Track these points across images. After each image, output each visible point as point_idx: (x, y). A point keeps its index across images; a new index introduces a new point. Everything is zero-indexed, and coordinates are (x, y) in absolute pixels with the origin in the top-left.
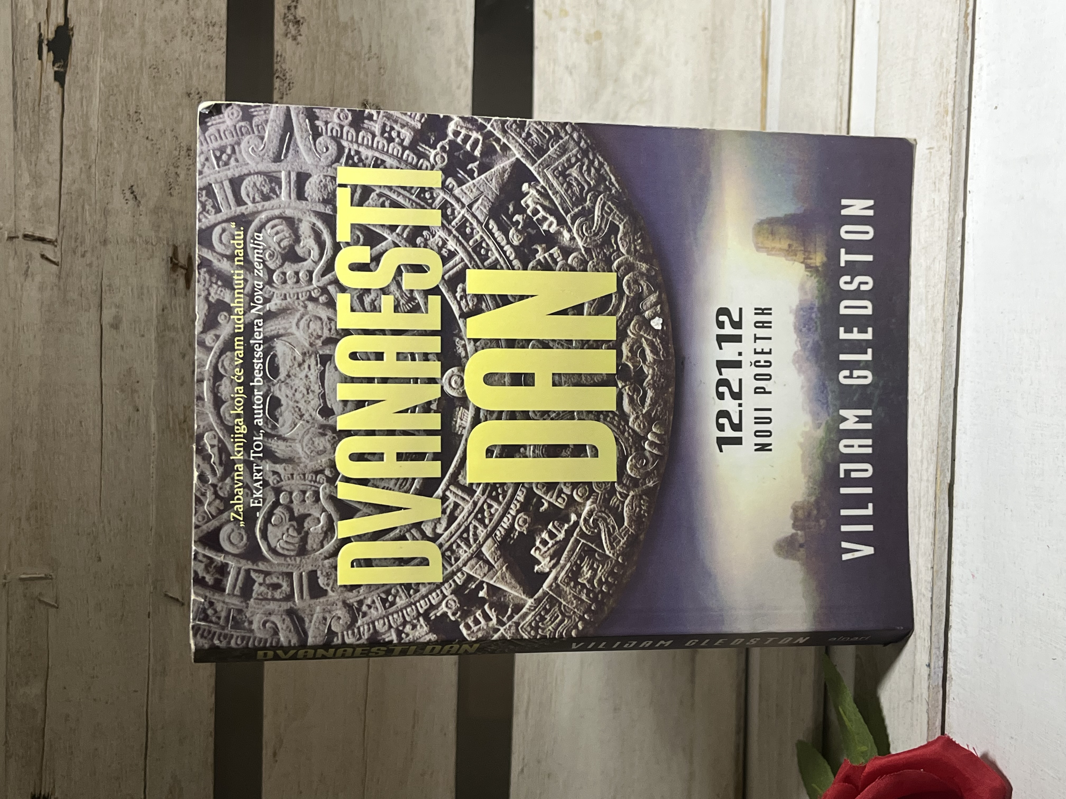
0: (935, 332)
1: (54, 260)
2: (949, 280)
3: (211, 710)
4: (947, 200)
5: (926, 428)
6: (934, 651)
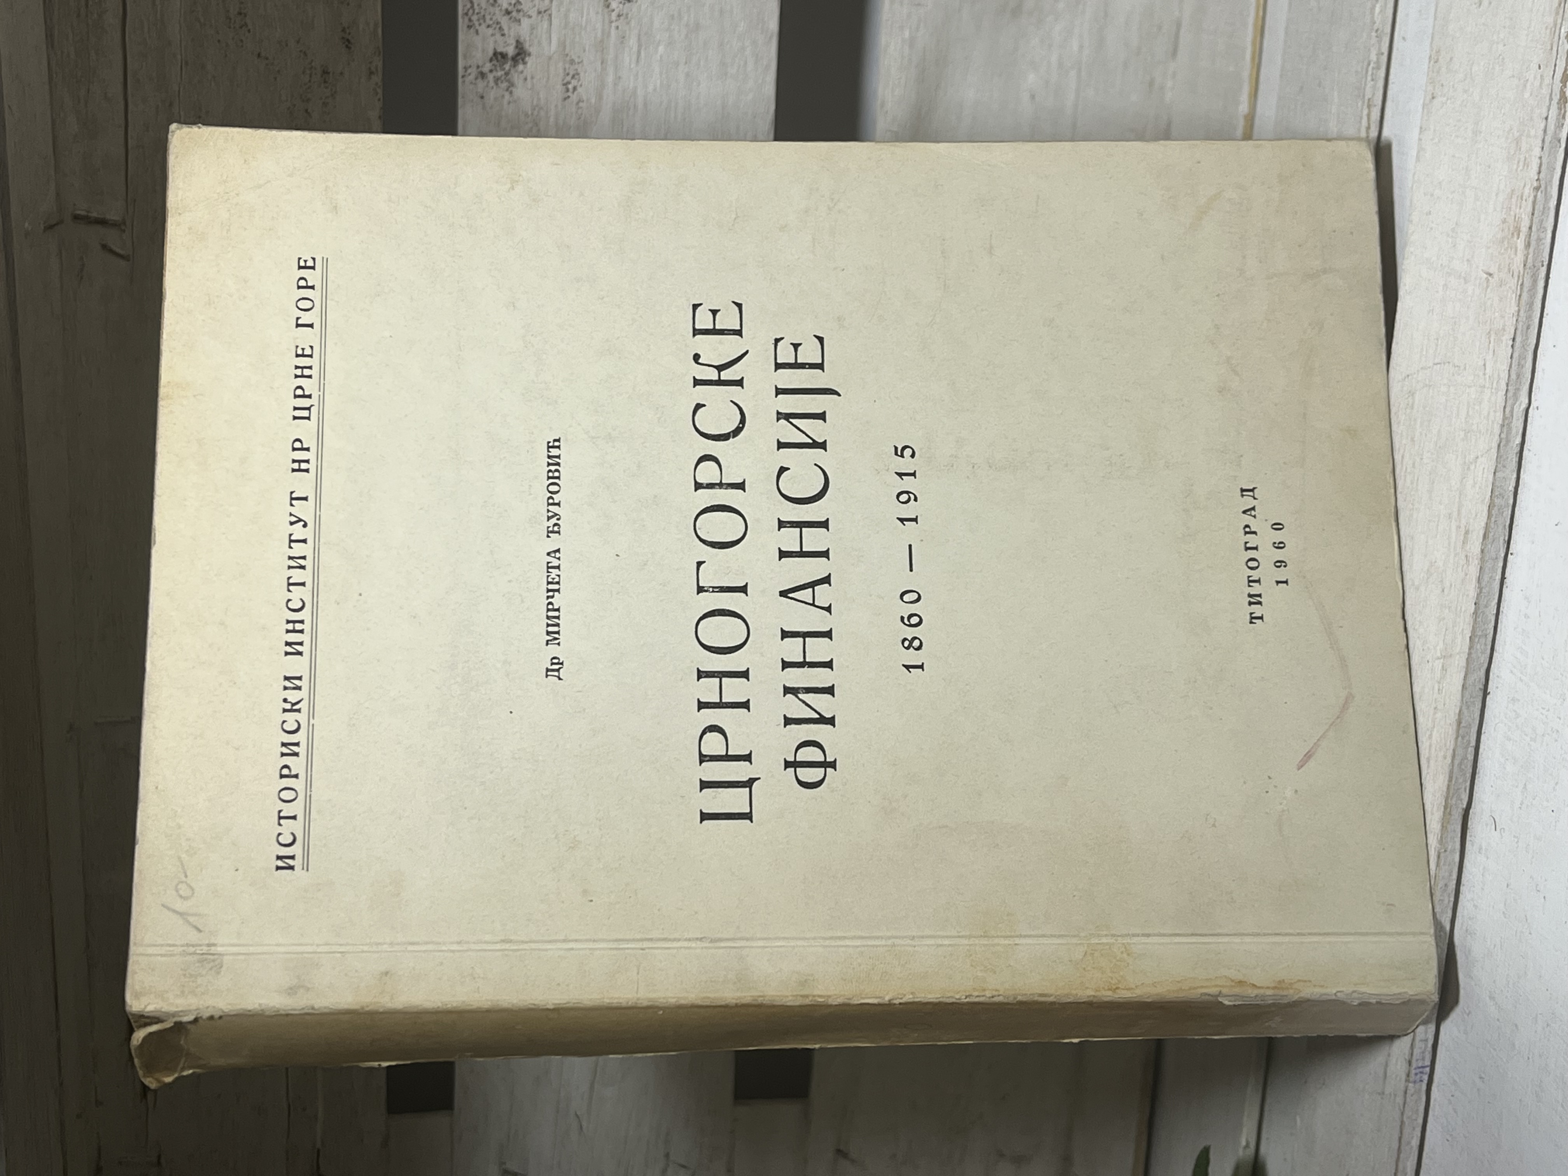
1: (122, 252)
4: (1505, 375)
5: (1439, 715)
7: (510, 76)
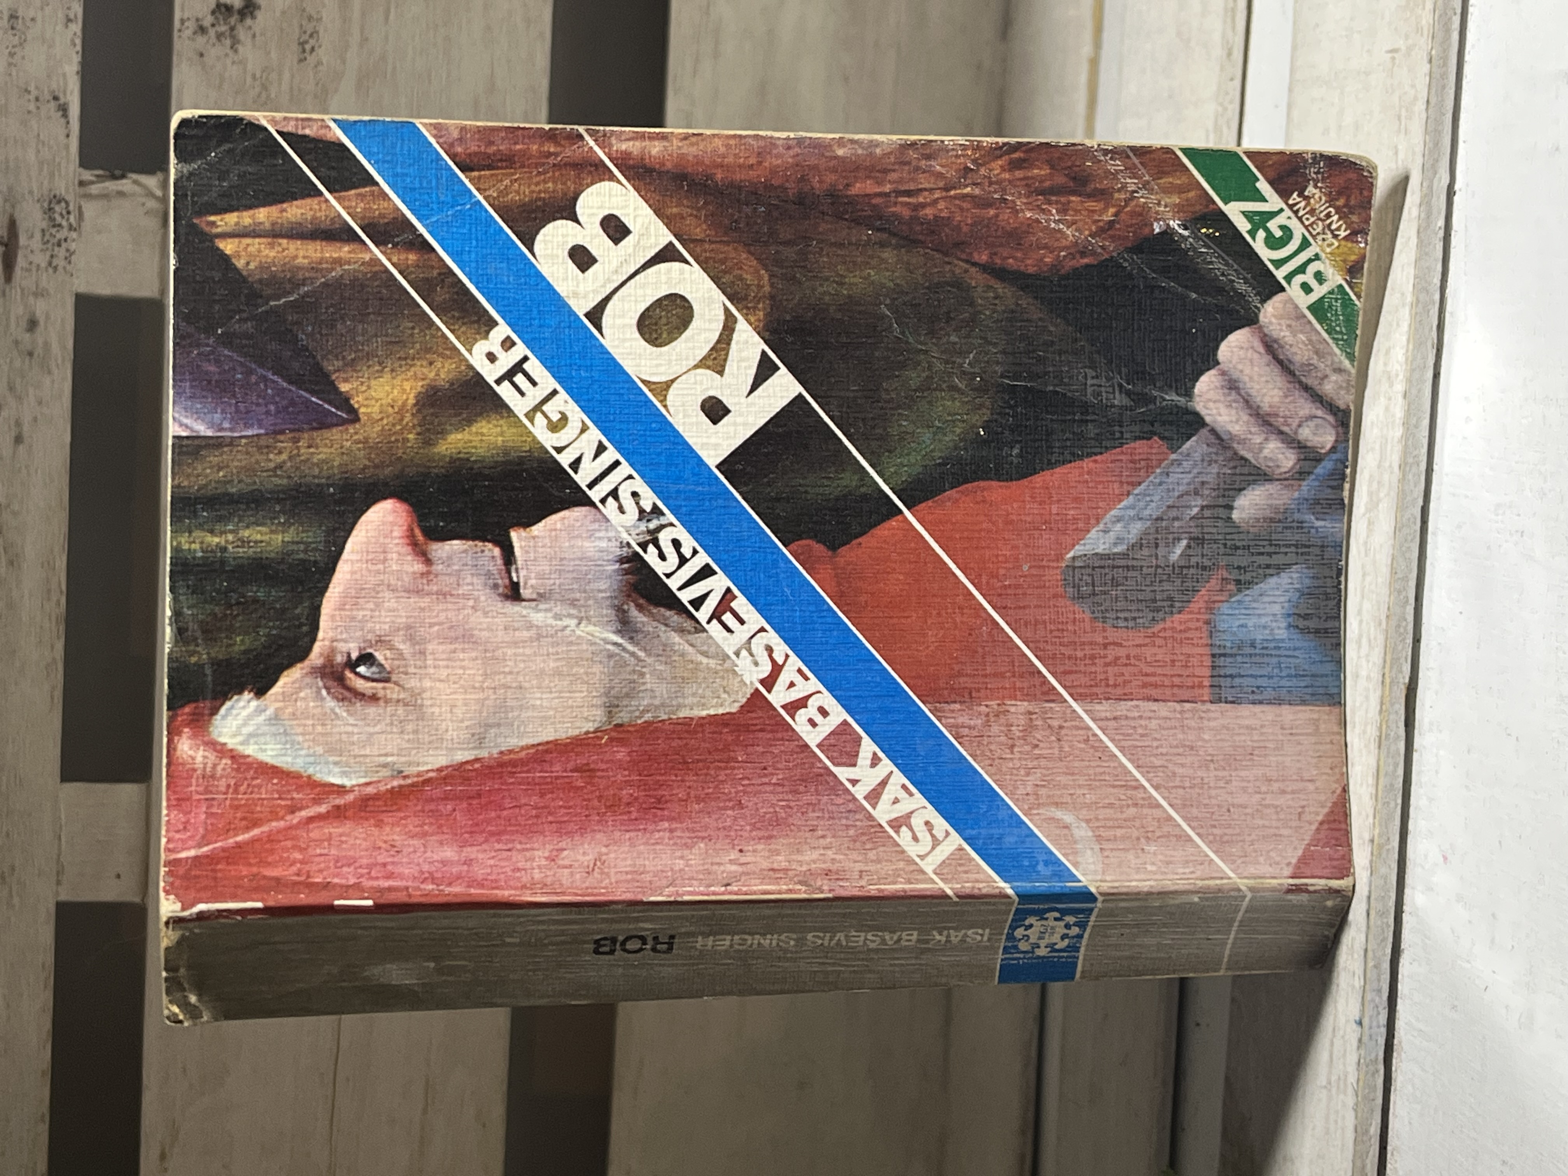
0: (1390, 399)
2: (1418, 301)
3: (43, 1073)
4: (1419, 149)
5: (1368, 579)
6: (1369, 996)
7: (235, 32)
